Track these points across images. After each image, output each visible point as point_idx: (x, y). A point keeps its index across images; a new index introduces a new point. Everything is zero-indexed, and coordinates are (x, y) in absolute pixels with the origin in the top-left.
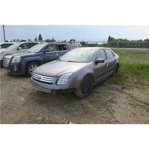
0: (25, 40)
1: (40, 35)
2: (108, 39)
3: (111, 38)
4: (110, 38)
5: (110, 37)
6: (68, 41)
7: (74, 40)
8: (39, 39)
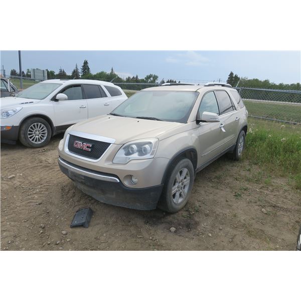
0: (52, 70)
1: (86, 63)
2: (229, 78)
3: (234, 76)
4: (232, 77)
6: (142, 78)
7: (155, 78)
8: (83, 71)
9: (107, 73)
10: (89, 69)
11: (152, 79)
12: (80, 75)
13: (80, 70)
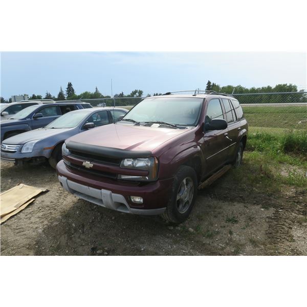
0: (39, 95)
1: (70, 85)
2: (207, 87)
4: (211, 86)
5: (209, 83)
6: (128, 94)
7: (141, 93)
8: (68, 93)
9: (91, 92)
10: (73, 90)
11: (137, 94)
12: (66, 96)
13: (65, 93)
